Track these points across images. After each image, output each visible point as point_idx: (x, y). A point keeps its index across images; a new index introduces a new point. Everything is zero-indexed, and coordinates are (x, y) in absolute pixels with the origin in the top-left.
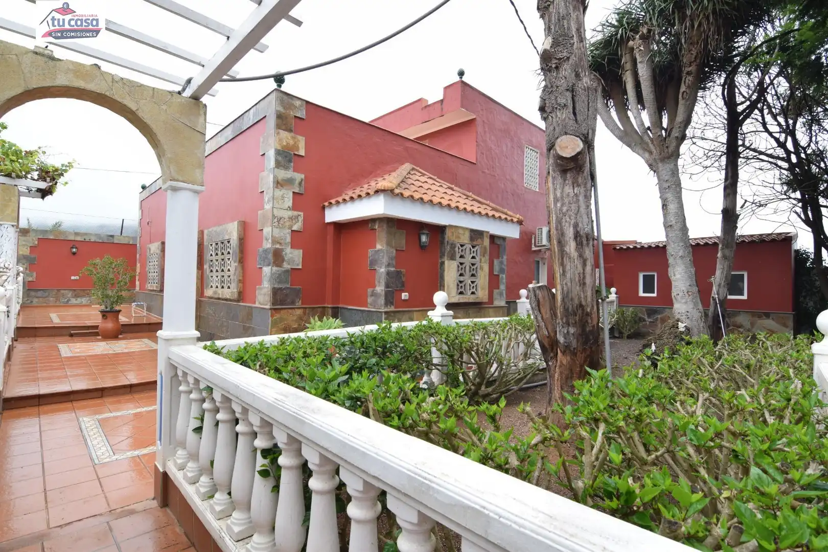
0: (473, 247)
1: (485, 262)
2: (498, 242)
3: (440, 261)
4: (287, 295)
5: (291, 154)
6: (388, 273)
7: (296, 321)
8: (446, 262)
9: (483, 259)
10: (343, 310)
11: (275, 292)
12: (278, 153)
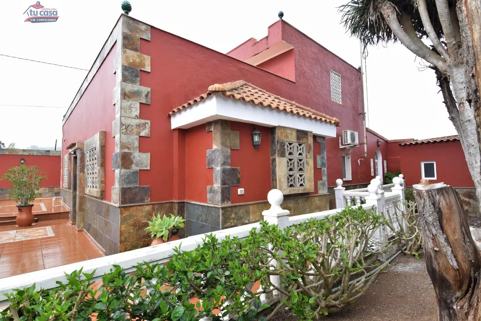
0: (300, 145)
1: (310, 158)
2: (319, 140)
3: (271, 158)
4: (135, 194)
5: (138, 71)
6: (224, 171)
7: (145, 217)
8: (277, 159)
9: (308, 155)
10: (188, 205)
11: (124, 192)
12: (125, 68)
